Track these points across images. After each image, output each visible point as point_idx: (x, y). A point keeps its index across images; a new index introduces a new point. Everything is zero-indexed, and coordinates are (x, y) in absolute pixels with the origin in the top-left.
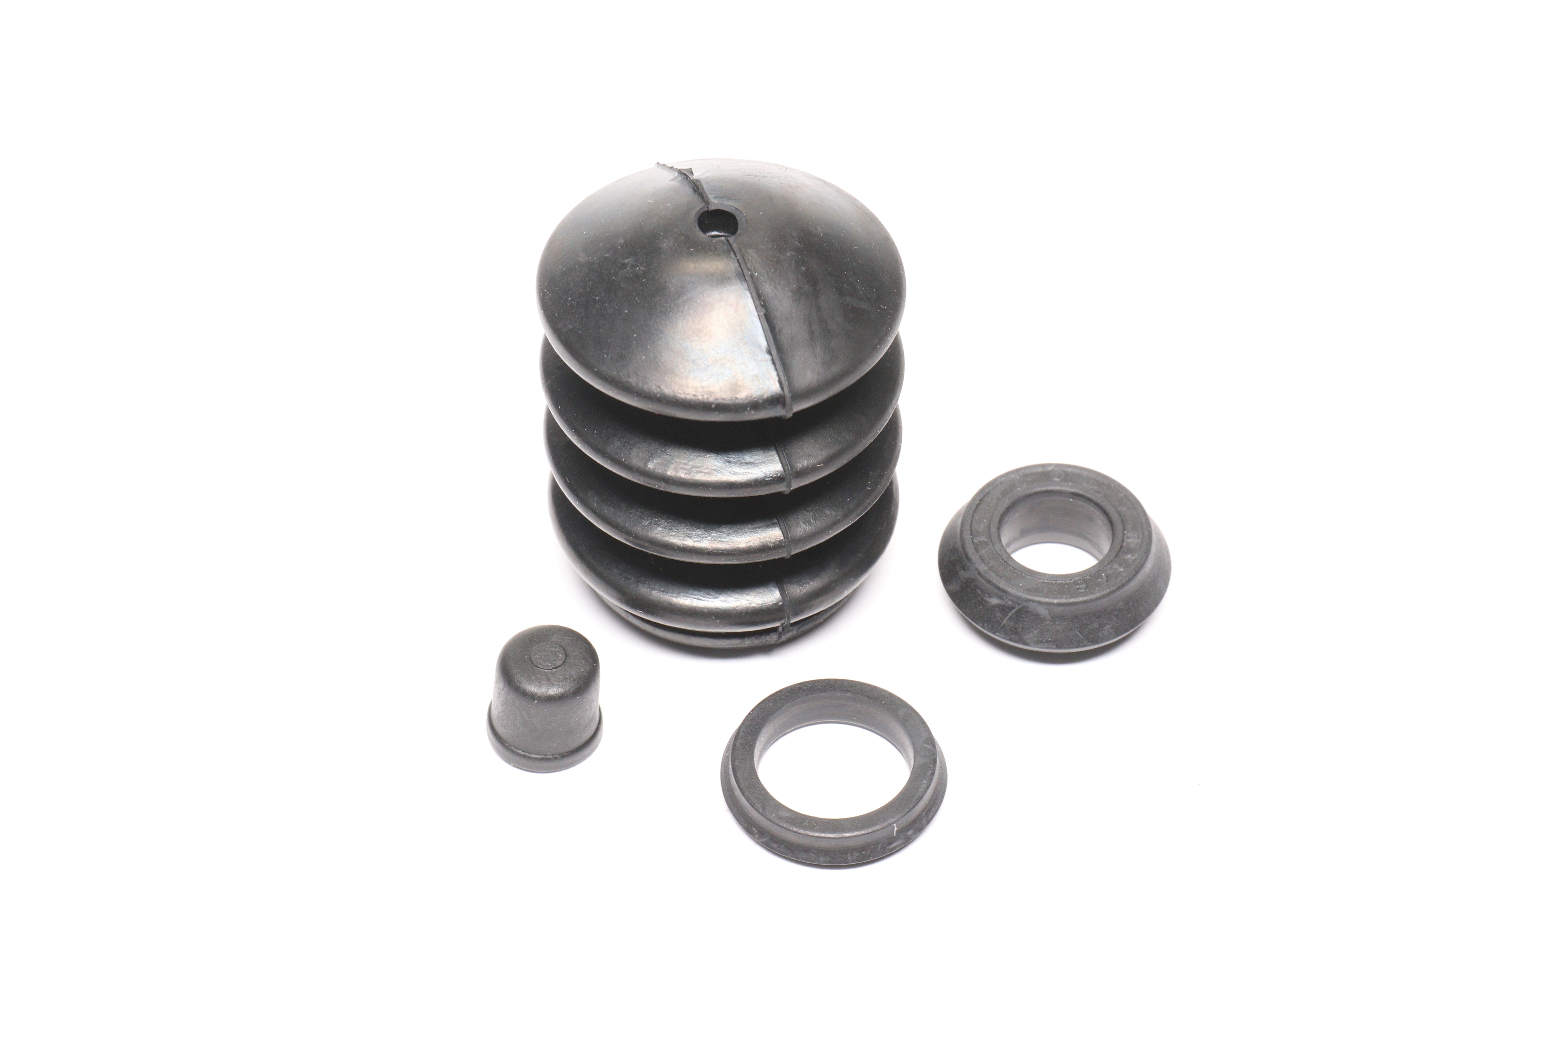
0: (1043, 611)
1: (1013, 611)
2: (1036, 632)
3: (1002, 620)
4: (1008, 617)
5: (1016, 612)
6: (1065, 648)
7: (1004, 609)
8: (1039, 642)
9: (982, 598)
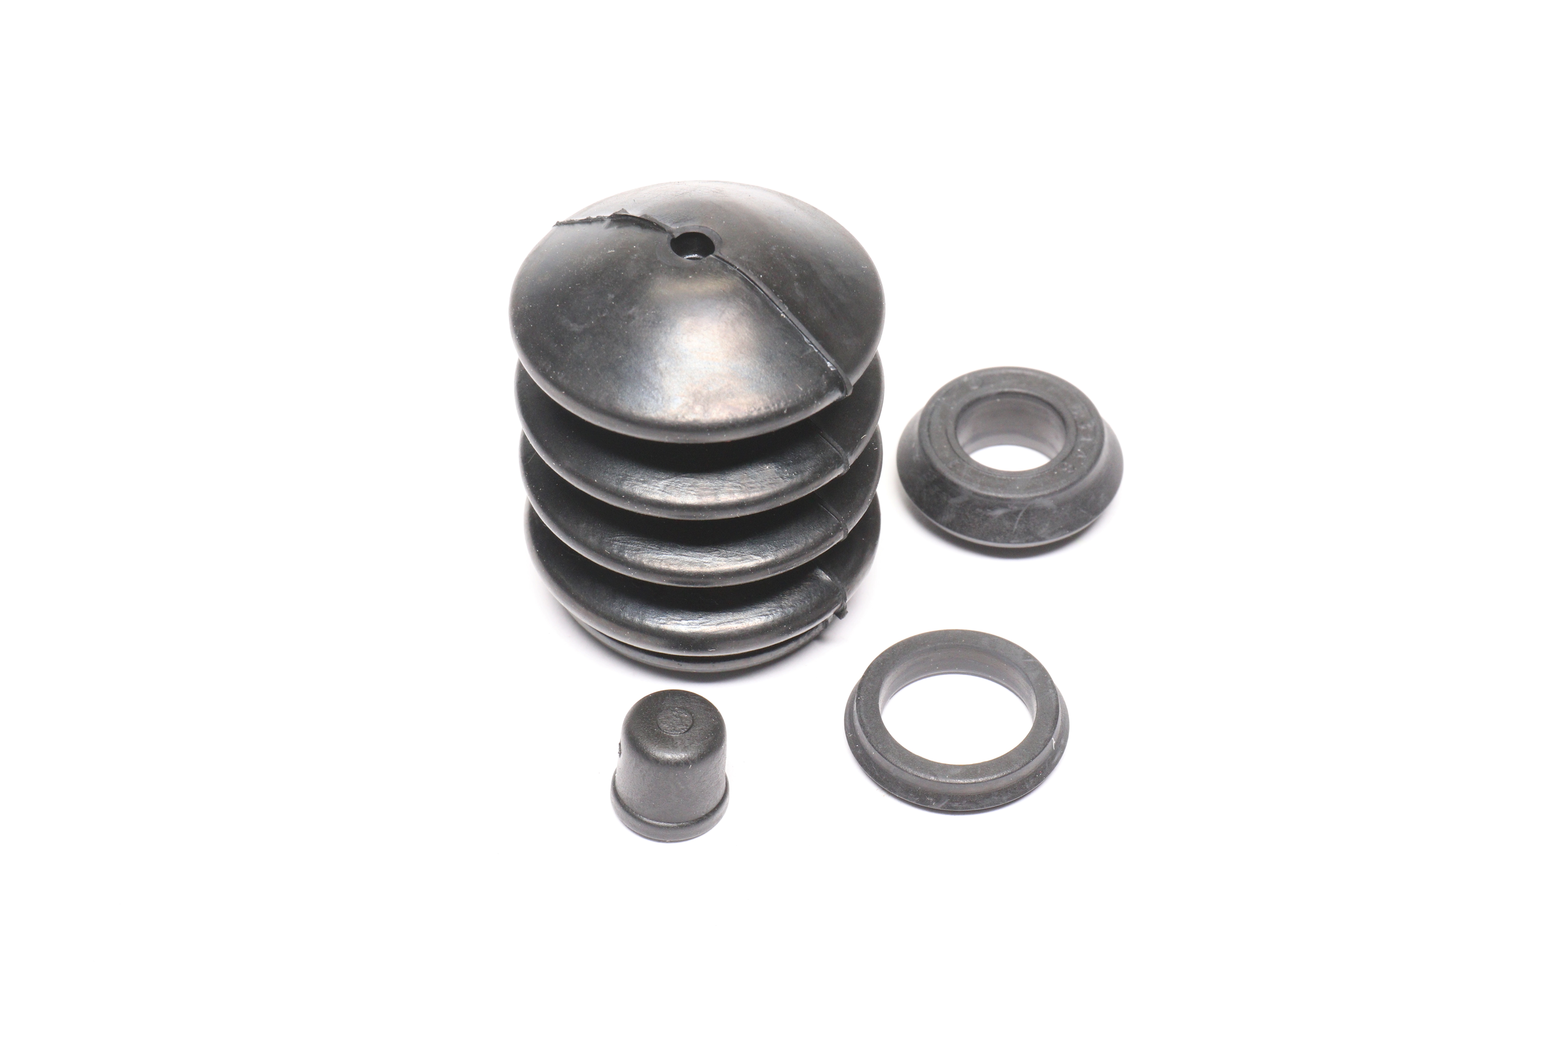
0: (1048, 503)
1: (1021, 514)
2: (1047, 525)
3: (1012, 526)
4: (1017, 522)
5: (1024, 514)
6: (1076, 529)
7: (1011, 516)
8: (1052, 534)
9: (985, 515)
